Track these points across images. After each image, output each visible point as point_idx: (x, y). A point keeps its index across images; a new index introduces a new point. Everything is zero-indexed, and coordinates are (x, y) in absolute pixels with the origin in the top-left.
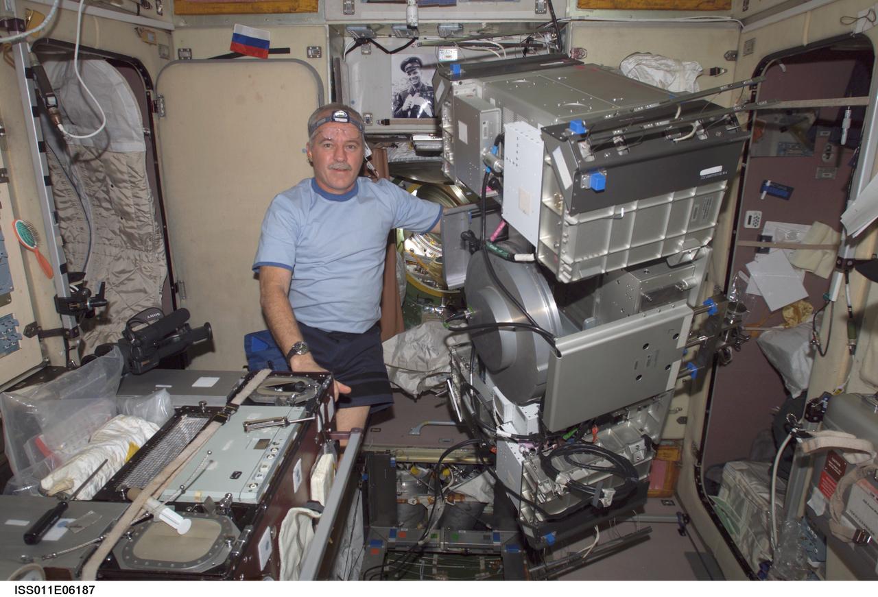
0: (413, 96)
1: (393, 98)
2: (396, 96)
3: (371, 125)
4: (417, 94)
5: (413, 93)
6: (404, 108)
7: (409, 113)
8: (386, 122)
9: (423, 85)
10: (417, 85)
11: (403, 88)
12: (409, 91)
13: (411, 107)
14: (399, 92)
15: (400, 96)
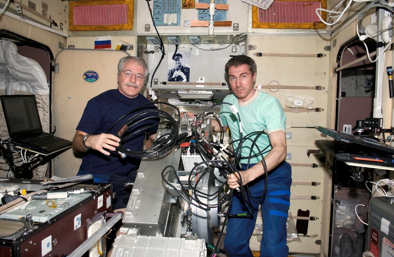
0: (177, 71)
1: (168, 72)
2: (169, 71)
3: (158, 84)
4: (180, 70)
5: (178, 70)
6: (173, 77)
7: (176, 79)
8: (165, 83)
9: (183, 66)
10: (179, 66)
11: (173, 67)
12: (176, 69)
13: (177, 77)
14: (171, 69)
15: (171, 71)
